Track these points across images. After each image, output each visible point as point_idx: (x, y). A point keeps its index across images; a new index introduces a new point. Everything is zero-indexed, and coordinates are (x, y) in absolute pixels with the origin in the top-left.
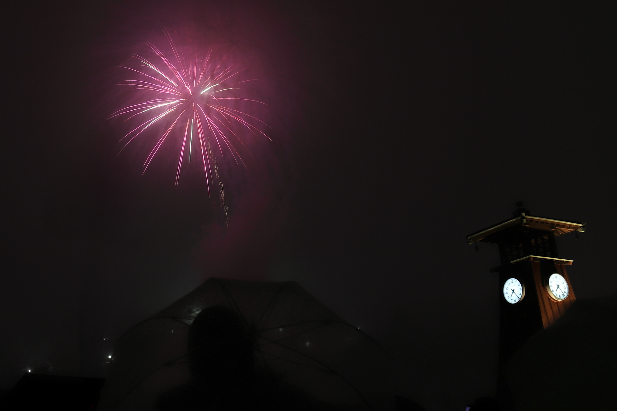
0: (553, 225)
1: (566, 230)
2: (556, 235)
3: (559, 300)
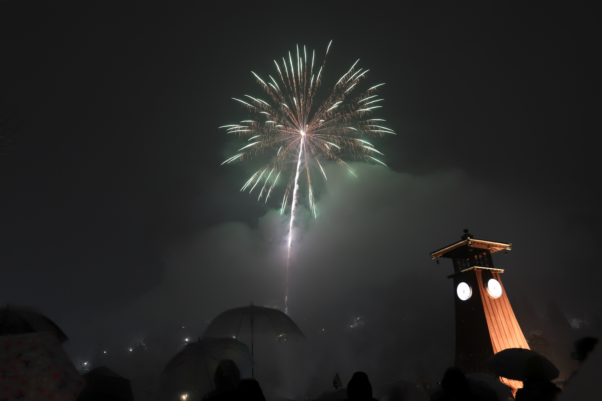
0: (489, 245)
1: (498, 249)
2: (491, 252)
3: (496, 298)
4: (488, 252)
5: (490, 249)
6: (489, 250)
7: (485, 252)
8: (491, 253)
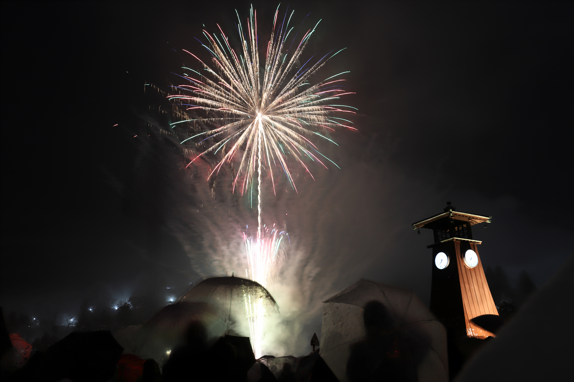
0: (470, 218)
1: (479, 221)
3: (472, 267)
4: (468, 224)
5: (470, 222)
8: (471, 225)
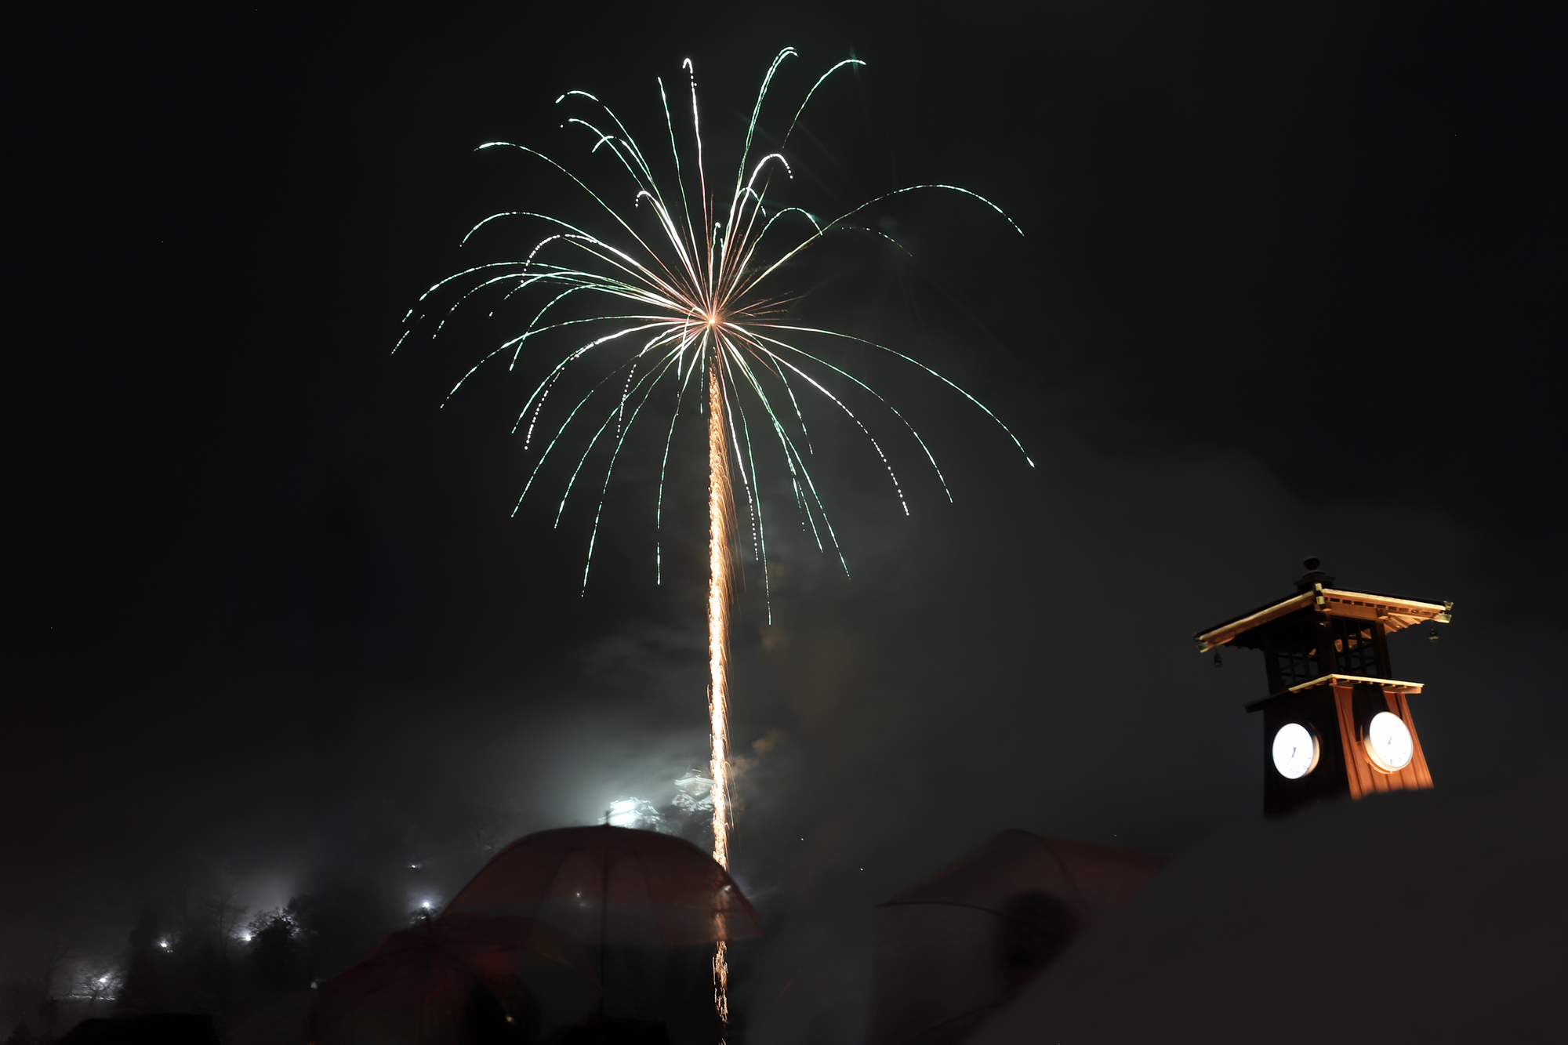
1: (1411, 620)
2: (1388, 629)
3: (1392, 770)
4: (1375, 627)
5: (1384, 620)
6: (1381, 625)
7: (1369, 630)
8: (1387, 632)
